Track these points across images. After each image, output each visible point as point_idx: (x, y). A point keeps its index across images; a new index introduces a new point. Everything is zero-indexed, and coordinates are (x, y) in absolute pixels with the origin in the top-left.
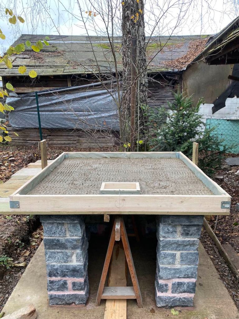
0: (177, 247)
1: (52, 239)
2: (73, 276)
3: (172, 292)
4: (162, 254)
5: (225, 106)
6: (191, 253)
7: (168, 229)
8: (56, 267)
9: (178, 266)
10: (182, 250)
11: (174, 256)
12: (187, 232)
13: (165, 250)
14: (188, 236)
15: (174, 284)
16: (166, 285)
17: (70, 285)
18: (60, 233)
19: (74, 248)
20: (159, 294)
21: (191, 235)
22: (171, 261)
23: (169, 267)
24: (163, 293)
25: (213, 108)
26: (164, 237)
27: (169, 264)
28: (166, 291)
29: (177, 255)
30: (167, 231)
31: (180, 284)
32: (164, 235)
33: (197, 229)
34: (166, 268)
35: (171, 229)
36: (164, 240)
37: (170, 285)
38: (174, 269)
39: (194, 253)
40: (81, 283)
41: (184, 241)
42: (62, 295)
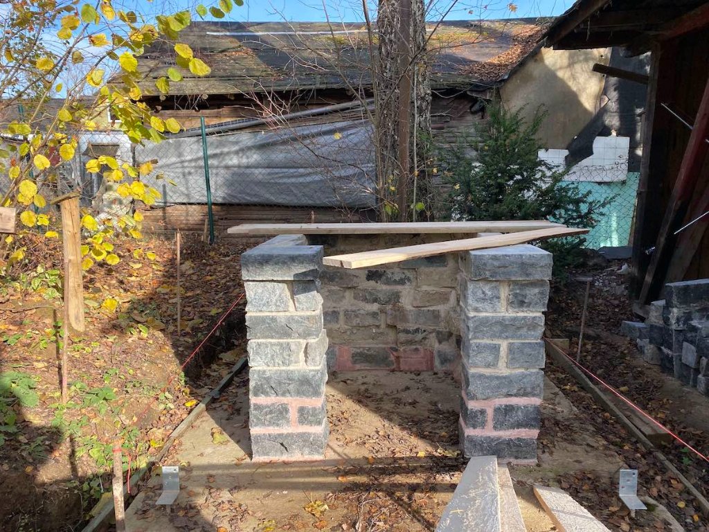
0: (501, 332)
1: (263, 317)
2: (299, 393)
3: (495, 428)
4: (473, 345)
5: (591, 153)
6: (530, 343)
7: (484, 293)
8: (268, 374)
9: (503, 370)
10: (512, 338)
11: (496, 349)
12: (520, 298)
13: (478, 338)
14: (523, 306)
15: (497, 410)
16: (483, 412)
17: (293, 414)
18: (278, 304)
19: (306, 334)
20: (469, 432)
21: (529, 305)
22: (490, 358)
23: (487, 372)
24: (476, 430)
25: (566, 157)
26: (476, 310)
27: (488, 366)
28: (483, 425)
29: (501, 349)
30: (482, 296)
31: (509, 409)
32: (476, 304)
33: (539, 293)
34: (481, 376)
35: (490, 293)
36: (475, 316)
37: (490, 413)
38: (497, 378)
39: (536, 343)
40: (314, 409)
41: (515, 319)
42: (279, 435)
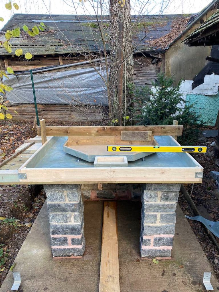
0: (158, 210)
1: (54, 204)
2: (72, 233)
3: (154, 246)
4: (146, 215)
5: (203, 82)
6: (170, 214)
7: (151, 195)
8: (58, 226)
9: (158, 224)
10: (163, 212)
11: (155, 217)
12: (166, 197)
13: (148, 212)
14: (167, 200)
15: (155, 239)
16: (149, 240)
17: (69, 241)
18: (61, 199)
19: (73, 211)
20: (143, 247)
21: (170, 200)
22: (153, 220)
23: (151, 225)
24: (146, 247)
25: (192, 84)
26: (147, 201)
27: (152, 223)
28: (149, 245)
29: (158, 216)
30: (150, 196)
31: (160, 239)
32: (147, 200)
33: (175, 195)
34: (149, 227)
35: (154, 195)
36: (147, 204)
37: (152, 240)
38: (156, 227)
39: (173, 214)
40: (78, 239)
41: (164, 205)
42: (64, 249)
